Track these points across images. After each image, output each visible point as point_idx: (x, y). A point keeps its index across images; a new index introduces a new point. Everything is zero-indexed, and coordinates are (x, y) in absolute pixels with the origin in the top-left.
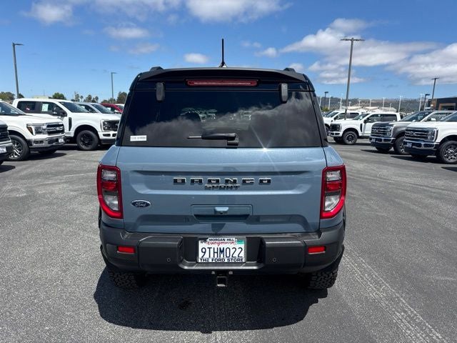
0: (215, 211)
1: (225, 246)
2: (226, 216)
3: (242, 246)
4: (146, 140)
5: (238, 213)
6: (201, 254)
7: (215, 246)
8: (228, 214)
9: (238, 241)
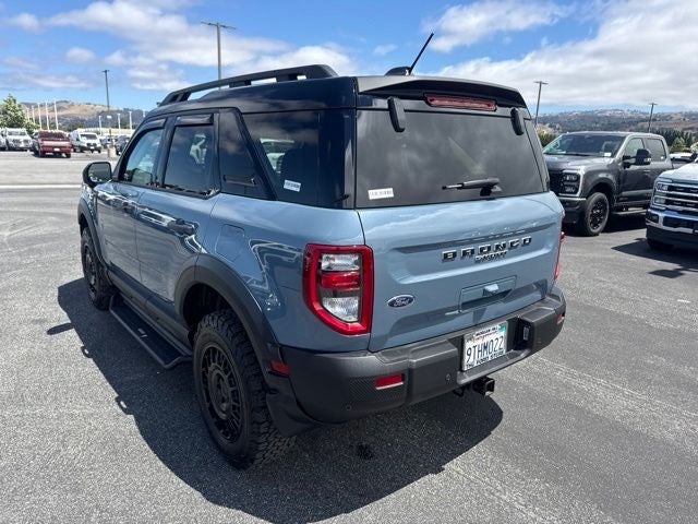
0: (485, 292)
1: (487, 339)
3: (504, 333)
4: (392, 195)
6: (466, 359)
7: (480, 342)
9: (501, 328)
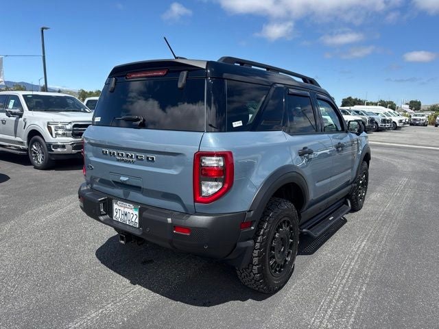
1: (128, 211)
2: (128, 185)
3: (137, 213)
5: (134, 184)
6: (115, 214)
7: (122, 209)
8: (128, 183)
9: (135, 208)
